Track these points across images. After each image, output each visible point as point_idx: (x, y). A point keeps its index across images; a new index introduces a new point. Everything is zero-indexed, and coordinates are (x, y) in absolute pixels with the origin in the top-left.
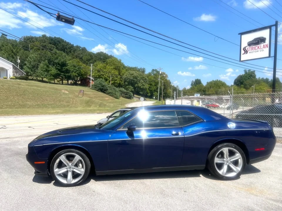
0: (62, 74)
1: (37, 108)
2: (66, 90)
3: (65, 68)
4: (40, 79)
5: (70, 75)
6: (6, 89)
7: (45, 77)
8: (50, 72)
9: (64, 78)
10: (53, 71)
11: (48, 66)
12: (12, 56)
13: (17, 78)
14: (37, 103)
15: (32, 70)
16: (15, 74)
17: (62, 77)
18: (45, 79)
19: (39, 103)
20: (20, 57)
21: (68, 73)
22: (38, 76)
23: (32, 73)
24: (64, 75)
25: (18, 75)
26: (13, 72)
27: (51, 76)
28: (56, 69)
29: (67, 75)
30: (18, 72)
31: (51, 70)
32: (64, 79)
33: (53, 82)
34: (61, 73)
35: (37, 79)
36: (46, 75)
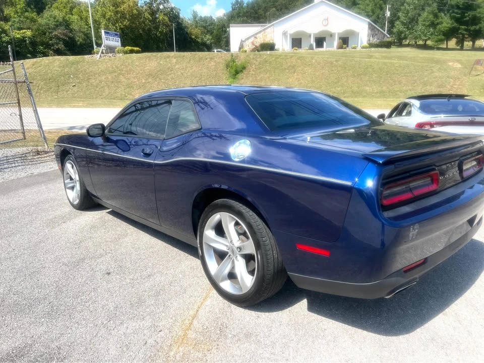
0: (463, 27)
1: (378, 97)
2: (458, 61)
3: (469, 15)
4: (421, 42)
5: (480, 28)
6: (340, 66)
7: (429, 38)
8: (438, 27)
9: (467, 36)
10: (445, 25)
11: (436, 16)
12: (380, 5)
13: (372, 45)
14: (382, 88)
15: (407, 28)
16: (371, 39)
17: (463, 35)
18: (429, 43)
19: (384, 88)
20: (390, 6)
21: (476, 24)
22: (416, 38)
23: (407, 33)
24: (466, 30)
25: (375, 41)
26: (368, 35)
27: (439, 35)
28: (452, 18)
29: (472, 28)
30: (376, 35)
31: (442, 23)
32: (466, 38)
33: (445, 46)
34: (461, 27)
35: (416, 43)
36: (432, 35)
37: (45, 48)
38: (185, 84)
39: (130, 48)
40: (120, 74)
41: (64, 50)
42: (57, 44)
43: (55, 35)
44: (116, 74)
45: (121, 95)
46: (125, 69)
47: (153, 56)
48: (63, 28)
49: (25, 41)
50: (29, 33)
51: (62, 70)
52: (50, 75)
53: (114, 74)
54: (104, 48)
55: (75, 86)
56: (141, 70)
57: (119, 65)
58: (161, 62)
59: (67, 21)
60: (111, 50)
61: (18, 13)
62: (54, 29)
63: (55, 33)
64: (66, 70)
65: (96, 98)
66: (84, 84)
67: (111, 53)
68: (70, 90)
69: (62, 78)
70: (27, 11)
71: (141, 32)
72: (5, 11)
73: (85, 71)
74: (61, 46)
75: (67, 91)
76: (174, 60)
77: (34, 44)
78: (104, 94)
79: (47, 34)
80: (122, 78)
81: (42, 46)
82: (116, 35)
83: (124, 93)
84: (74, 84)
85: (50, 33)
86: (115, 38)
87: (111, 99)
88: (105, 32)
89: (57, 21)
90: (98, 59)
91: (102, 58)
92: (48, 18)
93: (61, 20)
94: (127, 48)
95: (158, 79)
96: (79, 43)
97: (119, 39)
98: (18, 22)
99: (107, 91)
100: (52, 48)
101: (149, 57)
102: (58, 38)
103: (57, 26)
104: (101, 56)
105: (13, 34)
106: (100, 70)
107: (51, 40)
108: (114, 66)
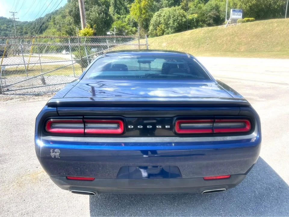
37: (202, 23)
38: (279, 41)
39: (247, 19)
40: (236, 36)
41: (213, 23)
42: (209, 20)
43: (209, 15)
44: (233, 36)
45: (233, 49)
46: (239, 33)
47: (262, 23)
48: (214, 10)
49: (193, 20)
50: (196, 16)
51: (204, 35)
52: (197, 38)
53: (232, 36)
54: (230, 21)
55: (208, 44)
56: (250, 33)
57: (237, 31)
58: (266, 27)
59: (218, 6)
60: (235, 21)
61: (194, 5)
62: (210, 12)
63: (210, 14)
64: (206, 35)
65: (218, 51)
66: (214, 43)
67: (234, 23)
68: (205, 47)
69: (203, 40)
70: (200, 3)
71: (264, 7)
72: (189, 5)
73: (216, 35)
74: (211, 21)
75: (203, 47)
76: (276, 25)
77: (198, 21)
78: (223, 48)
79: (205, 15)
80: (236, 39)
81: (201, 22)
82: (240, 11)
83: (234, 48)
84: (208, 43)
85: (207, 14)
86: (238, 13)
87: (226, 51)
88: (233, 11)
89: (212, 7)
90: (225, 27)
91: (228, 27)
92: (207, 6)
93: (214, 6)
94: (245, 19)
95: (260, 38)
96: (222, 18)
97: (242, 14)
98: (192, 10)
99: (225, 47)
100: (206, 23)
101: (258, 24)
102: (210, 17)
103: (211, 10)
104: (227, 25)
105: (189, 17)
106: (224, 34)
107: (207, 18)
108: (233, 31)
